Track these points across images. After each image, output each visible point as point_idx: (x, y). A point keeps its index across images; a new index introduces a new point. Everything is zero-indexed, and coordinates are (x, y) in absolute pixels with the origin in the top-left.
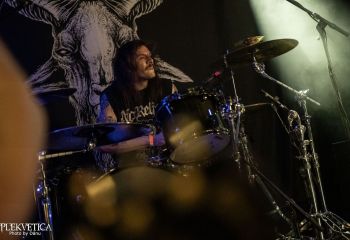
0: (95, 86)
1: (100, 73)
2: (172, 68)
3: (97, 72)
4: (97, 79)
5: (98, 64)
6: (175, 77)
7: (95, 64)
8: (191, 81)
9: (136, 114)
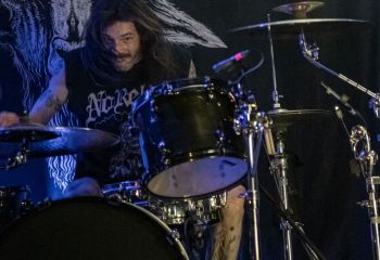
0: (59, 43)
1: (69, 22)
2: (193, 22)
3: (64, 19)
4: (64, 31)
5: (68, 6)
6: (196, 37)
7: (62, 5)
8: (222, 45)
9: (115, 102)
